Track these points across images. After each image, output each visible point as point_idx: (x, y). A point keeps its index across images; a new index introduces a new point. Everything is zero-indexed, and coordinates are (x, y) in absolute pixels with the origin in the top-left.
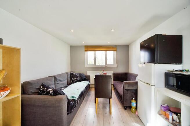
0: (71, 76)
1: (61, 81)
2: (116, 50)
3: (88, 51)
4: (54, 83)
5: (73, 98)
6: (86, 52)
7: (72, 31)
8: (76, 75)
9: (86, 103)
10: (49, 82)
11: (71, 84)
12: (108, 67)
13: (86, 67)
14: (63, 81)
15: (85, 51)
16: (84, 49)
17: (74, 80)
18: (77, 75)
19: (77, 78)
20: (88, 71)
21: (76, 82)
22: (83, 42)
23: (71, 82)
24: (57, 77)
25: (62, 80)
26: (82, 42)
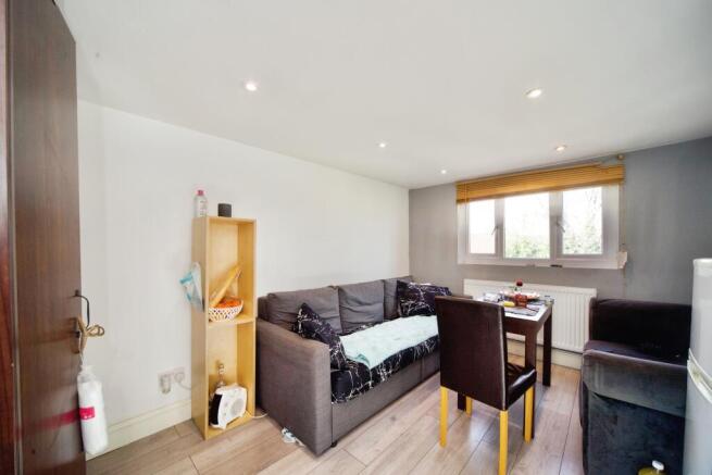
0: (397, 293)
1: (361, 303)
2: (619, 181)
3: (468, 200)
4: (337, 305)
5: (362, 362)
6: (460, 208)
7: (382, 145)
8: (414, 290)
9: (429, 394)
10: (322, 301)
11: (395, 317)
12: (565, 266)
13: (460, 262)
14: (369, 304)
15: (460, 201)
16: (454, 196)
17: (407, 307)
18: (418, 292)
19: (419, 300)
20: (466, 281)
21: (413, 314)
22: (444, 172)
23: (399, 311)
24: (347, 291)
25: (362, 300)
26: (439, 172)
